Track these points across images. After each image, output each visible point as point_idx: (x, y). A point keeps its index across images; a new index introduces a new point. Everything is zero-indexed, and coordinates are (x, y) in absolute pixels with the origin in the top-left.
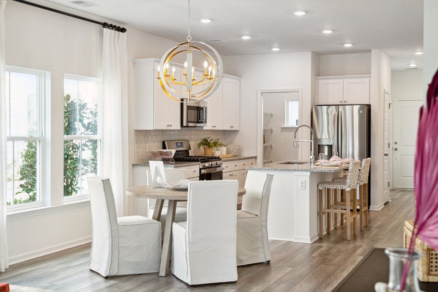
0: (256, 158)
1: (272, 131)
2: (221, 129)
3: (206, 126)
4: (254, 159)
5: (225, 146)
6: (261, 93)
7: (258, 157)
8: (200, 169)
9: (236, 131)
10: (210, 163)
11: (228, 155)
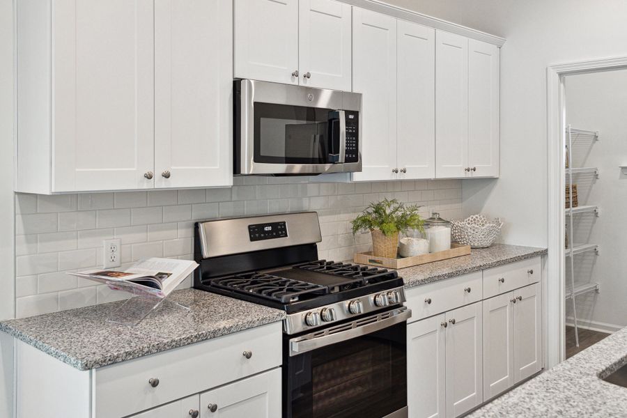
0: (544, 254)
1: (596, 176)
2: (432, 177)
3: (359, 169)
4: (539, 258)
5: (446, 223)
6: (561, 74)
7: (549, 252)
8: (286, 338)
9: (491, 180)
10: (371, 297)
11: (456, 252)
